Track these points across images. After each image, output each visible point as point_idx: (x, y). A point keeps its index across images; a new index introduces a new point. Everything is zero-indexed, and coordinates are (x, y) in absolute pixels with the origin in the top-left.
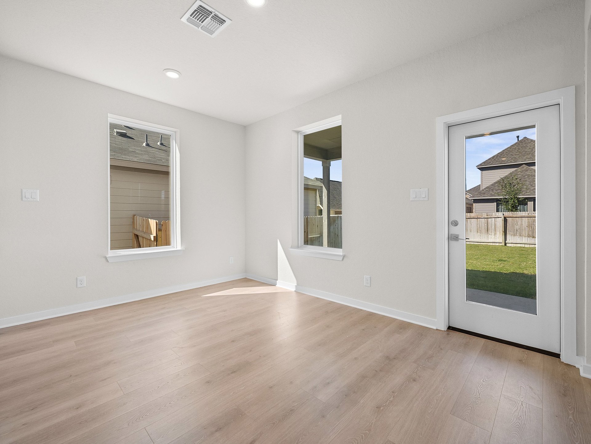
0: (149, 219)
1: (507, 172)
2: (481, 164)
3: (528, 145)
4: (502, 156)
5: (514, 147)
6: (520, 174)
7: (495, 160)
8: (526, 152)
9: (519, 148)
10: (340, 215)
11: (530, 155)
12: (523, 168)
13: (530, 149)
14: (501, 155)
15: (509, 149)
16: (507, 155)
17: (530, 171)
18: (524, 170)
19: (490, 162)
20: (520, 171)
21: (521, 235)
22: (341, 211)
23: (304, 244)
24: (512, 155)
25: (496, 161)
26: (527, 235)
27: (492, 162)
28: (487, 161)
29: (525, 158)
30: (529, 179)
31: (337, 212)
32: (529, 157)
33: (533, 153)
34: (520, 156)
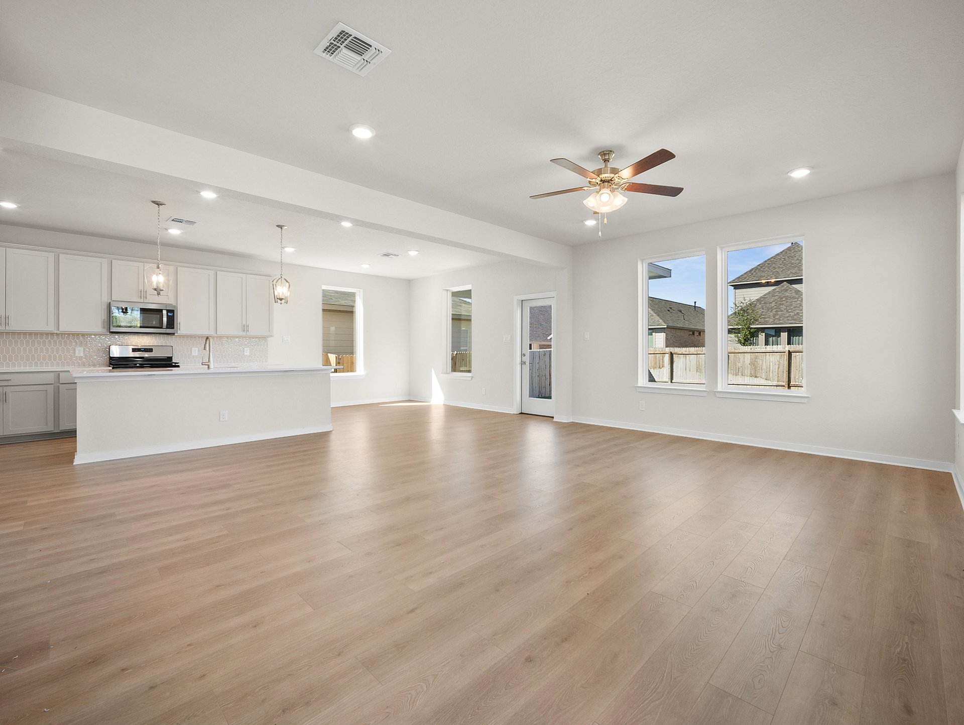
0: (329, 354)
1: (763, 292)
2: (734, 280)
3: (797, 254)
4: (762, 269)
5: (779, 257)
6: (777, 296)
7: (752, 274)
8: (793, 264)
9: (784, 258)
10: (549, 349)
11: (797, 268)
12: (783, 286)
13: (798, 259)
14: (761, 267)
15: (772, 259)
16: (768, 268)
17: (791, 291)
18: (784, 290)
19: (746, 278)
20: (777, 292)
21: (744, 374)
22: (550, 344)
23: (452, 371)
24: (775, 268)
25: (754, 276)
26: (749, 375)
27: (748, 278)
28: (742, 275)
29: (789, 272)
30: (787, 302)
31: (542, 345)
32: (794, 271)
33: (800, 266)
34: (783, 270)
